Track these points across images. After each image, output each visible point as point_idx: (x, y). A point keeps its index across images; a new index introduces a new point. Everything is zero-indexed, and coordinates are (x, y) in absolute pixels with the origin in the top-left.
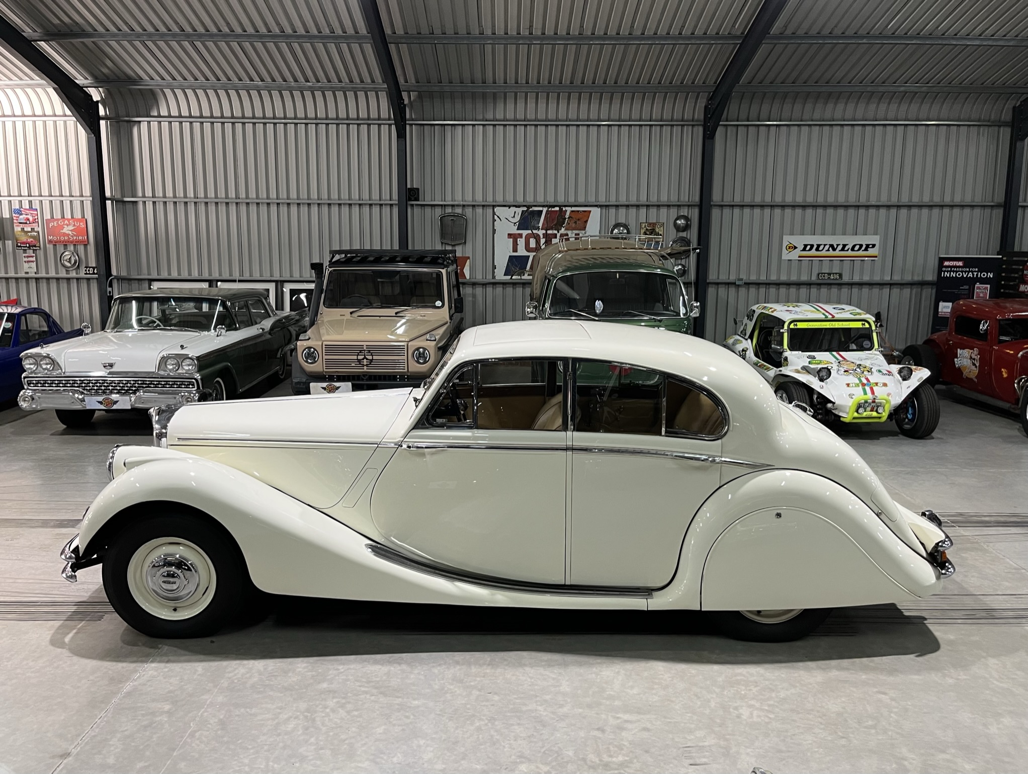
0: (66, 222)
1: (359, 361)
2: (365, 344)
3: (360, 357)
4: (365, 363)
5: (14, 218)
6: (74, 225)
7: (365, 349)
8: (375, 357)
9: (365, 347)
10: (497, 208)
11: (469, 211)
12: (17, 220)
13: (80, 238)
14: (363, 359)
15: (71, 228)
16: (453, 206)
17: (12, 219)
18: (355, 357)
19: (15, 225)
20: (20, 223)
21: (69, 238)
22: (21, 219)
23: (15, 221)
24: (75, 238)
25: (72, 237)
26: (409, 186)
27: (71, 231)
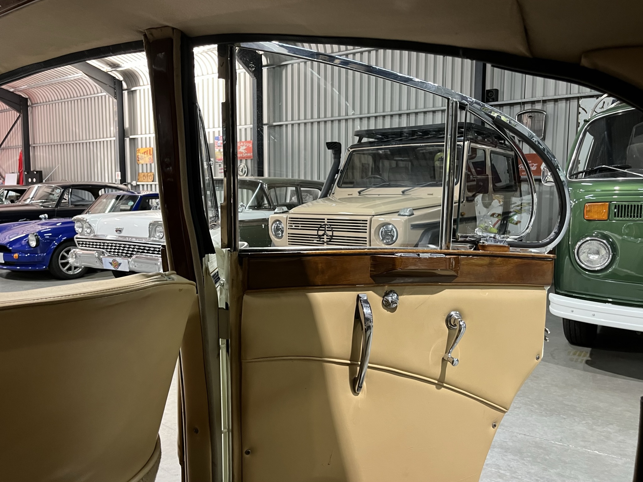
0: (242, 144)
1: (320, 237)
2: (326, 217)
3: (321, 233)
4: (325, 240)
5: (215, 143)
6: (246, 146)
7: (326, 223)
8: (335, 233)
9: (326, 221)
10: (583, 99)
11: (550, 106)
12: (217, 144)
13: (249, 154)
14: (323, 235)
15: (244, 148)
16: (533, 103)
17: (214, 144)
18: (315, 232)
19: (215, 147)
20: (218, 146)
21: (243, 155)
22: (219, 144)
23: (216, 145)
24: (246, 155)
25: (245, 154)
26: (488, 87)
27: (244, 150)
